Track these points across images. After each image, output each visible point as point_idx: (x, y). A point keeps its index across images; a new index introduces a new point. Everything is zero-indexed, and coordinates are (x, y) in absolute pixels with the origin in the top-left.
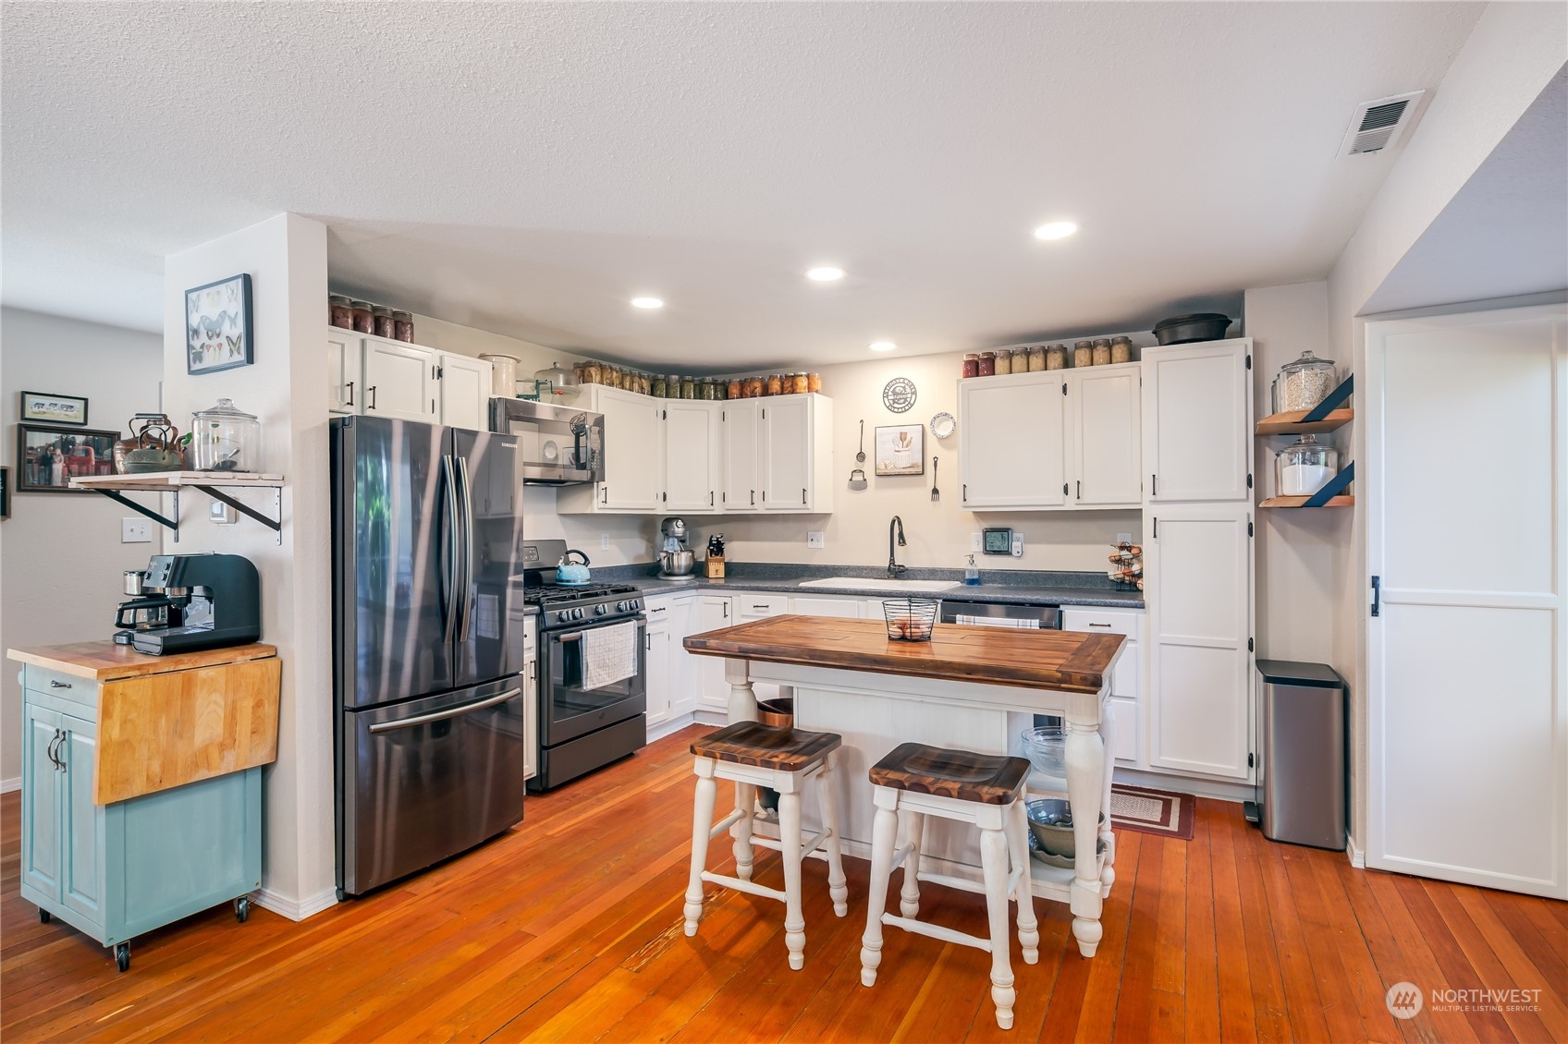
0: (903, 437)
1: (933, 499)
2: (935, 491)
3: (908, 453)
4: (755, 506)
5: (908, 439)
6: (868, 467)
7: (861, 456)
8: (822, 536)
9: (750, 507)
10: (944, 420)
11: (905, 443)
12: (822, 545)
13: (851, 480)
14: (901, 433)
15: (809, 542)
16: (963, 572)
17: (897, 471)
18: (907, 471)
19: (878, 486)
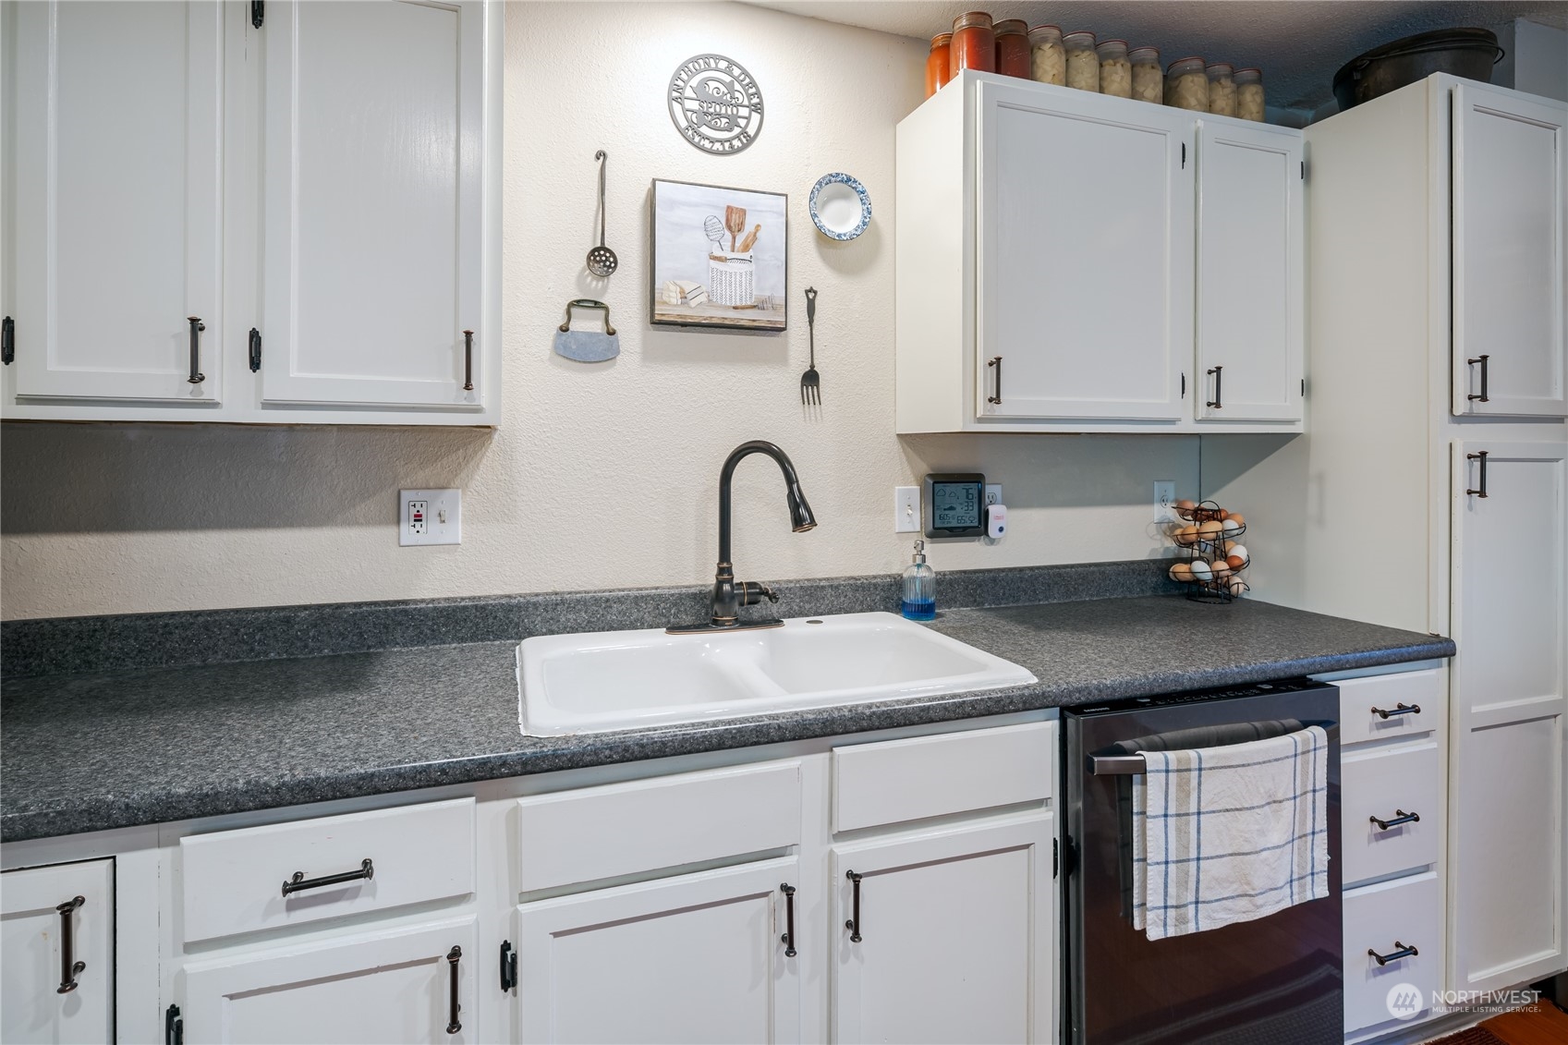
0: (734, 220)
1: (805, 400)
2: (811, 378)
3: (745, 267)
4: (208, 390)
5: (749, 227)
6: (623, 293)
7: (602, 259)
8: (459, 503)
9: (187, 391)
10: (845, 197)
11: (740, 238)
12: (457, 531)
13: (564, 329)
14: (730, 210)
15: (405, 527)
16: (898, 584)
17: (716, 315)
18: (745, 317)
19: (649, 355)
